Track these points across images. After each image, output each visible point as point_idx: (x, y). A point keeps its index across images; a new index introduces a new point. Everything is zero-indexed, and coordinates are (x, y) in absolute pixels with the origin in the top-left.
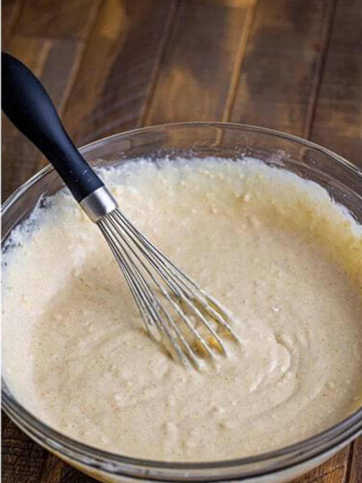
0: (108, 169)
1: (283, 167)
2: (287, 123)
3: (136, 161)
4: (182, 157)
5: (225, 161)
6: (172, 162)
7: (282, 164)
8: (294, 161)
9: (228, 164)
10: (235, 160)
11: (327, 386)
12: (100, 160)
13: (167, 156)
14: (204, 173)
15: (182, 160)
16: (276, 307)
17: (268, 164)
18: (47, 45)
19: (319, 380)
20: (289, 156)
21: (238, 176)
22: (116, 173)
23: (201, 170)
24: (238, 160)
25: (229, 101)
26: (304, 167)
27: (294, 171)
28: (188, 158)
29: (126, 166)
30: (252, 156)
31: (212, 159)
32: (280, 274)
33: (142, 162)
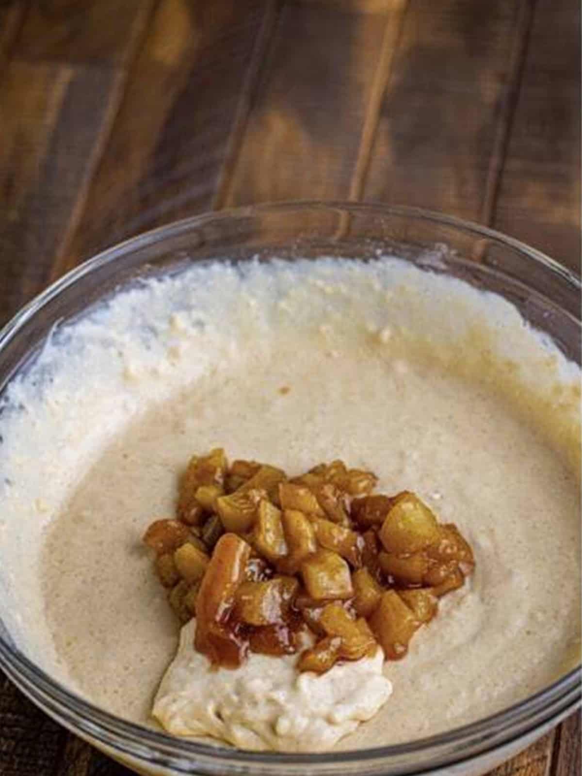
0: (160, 280)
1: (443, 272)
2: (453, 201)
3: (205, 266)
4: (280, 257)
5: (349, 263)
6: (264, 266)
7: (443, 266)
8: (463, 261)
9: (355, 268)
10: (366, 261)
11: (532, 616)
12: (148, 266)
13: (256, 257)
14: (315, 285)
15: (279, 263)
16: (436, 492)
17: (421, 267)
18: (66, 74)
19: (518, 607)
20: (453, 252)
21: (370, 288)
22: (173, 285)
23: (311, 279)
24: (372, 261)
25: (359, 166)
26: (479, 270)
27: (462, 277)
28: (290, 259)
29: (190, 274)
30: (394, 254)
31: (329, 260)
32: (443, 439)
33: (216, 267)
